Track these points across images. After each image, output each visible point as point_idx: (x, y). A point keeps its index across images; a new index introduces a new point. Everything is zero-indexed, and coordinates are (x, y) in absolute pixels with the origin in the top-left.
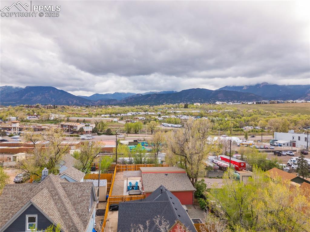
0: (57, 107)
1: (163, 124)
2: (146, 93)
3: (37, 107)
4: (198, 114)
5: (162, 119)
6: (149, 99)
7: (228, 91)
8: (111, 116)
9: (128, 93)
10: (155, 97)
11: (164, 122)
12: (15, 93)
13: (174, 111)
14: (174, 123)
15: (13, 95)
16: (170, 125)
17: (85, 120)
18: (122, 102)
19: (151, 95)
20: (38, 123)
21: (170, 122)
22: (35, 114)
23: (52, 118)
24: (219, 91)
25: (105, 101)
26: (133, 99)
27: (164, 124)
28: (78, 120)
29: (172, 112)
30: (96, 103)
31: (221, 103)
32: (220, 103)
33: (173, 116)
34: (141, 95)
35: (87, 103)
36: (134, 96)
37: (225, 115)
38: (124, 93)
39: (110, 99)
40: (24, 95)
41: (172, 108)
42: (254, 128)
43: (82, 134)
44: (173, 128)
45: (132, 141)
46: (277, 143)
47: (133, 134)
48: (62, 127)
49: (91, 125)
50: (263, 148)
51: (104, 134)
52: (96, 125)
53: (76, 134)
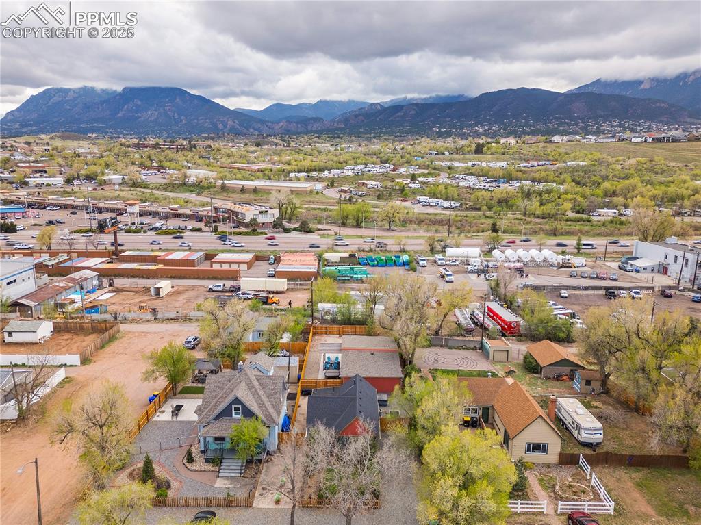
0: (195, 147)
1: (418, 198)
2: (392, 100)
3: (156, 146)
4: (501, 174)
5: (418, 186)
6: (398, 117)
7: (600, 95)
8: (309, 176)
9: (351, 102)
10: (413, 112)
11: (423, 194)
12: (102, 102)
13: (449, 164)
14: (444, 197)
15: (98, 108)
16: (433, 201)
17: (258, 187)
18: (336, 124)
19: (404, 108)
20: (165, 190)
21: (433, 195)
22: (155, 164)
23: (191, 181)
24: (575, 94)
25: (297, 123)
26: (361, 117)
27: (421, 200)
28: (243, 188)
29: (443, 164)
30: (277, 127)
31: (565, 138)
32: (562, 140)
33: (443, 179)
34: (379, 107)
35: (256, 127)
36: (364, 108)
37: (562, 177)
38: (341, 101)
39: (310, 117)
40: (120, 107)
41: (447, 153)
42: (621, 215)
43: (254, 230)
44: (439, 211)
45: (347, 255)
46: (632, 265)
47: (353, 226)
48: (216, 212)
49: (270, 211)
50: (596, 278)
51: (295, 230)
52: (280, 208)
53: (243, 230)
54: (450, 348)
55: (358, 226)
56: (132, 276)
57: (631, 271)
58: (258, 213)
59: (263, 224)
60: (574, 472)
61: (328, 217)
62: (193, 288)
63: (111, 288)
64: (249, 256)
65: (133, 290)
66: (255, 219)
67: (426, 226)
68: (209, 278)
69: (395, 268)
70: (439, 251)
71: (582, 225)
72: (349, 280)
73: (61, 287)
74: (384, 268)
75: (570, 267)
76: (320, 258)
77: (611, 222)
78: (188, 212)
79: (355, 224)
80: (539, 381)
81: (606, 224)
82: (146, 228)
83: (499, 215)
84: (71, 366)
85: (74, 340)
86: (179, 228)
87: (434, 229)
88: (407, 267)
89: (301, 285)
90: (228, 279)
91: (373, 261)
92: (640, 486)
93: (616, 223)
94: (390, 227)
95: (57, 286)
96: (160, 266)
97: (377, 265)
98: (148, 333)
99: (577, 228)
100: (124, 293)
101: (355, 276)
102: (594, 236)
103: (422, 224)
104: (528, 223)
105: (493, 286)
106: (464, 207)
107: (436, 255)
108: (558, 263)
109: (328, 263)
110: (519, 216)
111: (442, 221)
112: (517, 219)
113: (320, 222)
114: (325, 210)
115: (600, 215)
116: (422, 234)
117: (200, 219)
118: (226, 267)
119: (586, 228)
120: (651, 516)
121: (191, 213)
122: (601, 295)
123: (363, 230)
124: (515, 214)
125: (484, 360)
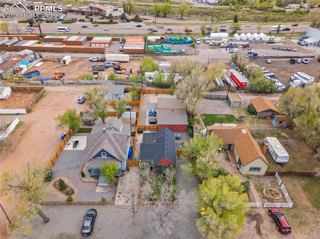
42: (301, 7)
43: (111, 21)
44: (207, 6)
45: (159, 38)
46: (304, 42)
47: (162, 17)
48: (91, 9)
49: (119, 9)
50: (286, 50)
51: (132, 20)
52: (124, 7)
53: (106, 20)
54: (211, 99)
55: (165, 16)
56: (51, 51)
57: (303, 45)
58: (113, 10)
59: (116, 17)
60: (272, 180)
61: (149, 11)
62: (82, 59)
63: (41, 59)
64: (109, 39)
65: (52, 60)
66: (111, 14)
67: (200, 16)
68: (90, 53)
69: (184, 45)
70: (207, 34)
71: (280, 14)
72: (160, 53)
73: (15, 61)
74: (178, 45)
75: (273, 43)
76: (145, 40)
77: (296, 12)
78: (77, 9)
79: (163, 16)
80: (256, 119)
81: (293, 13)
82: (56, 19)
83: (238, 8)
84: (22, 114)
85: (23, 97)
86: (73, 20)
87: (204, 18)
88: (190, 44)
89: (136, 57)
90: (99, 53)
91: (173, 41)
92: (305, 189)
93: (298, 13)
94: (182, 17)
95: (13, 60)
96: (64, 46)
97: (175, 44)
98: (59, 92)
99: (278, 16)
100: (48, 62)
101: (164, 51)
102: (286, 22)
103: (199, 15)
104: (253, 13)
105: (234, 57)
106: (220, 3)
107: (205, 37)
108: (267, 41)
109: (150, 43)
110: (248, 9)
111: (209, 13)
112: (247, 11)
113: (145, 15)
114: (148, 5)
115: (290, 8)
116: (198, 22)
117: (83, 13)
118: (98, 46)
119: (283, 17)
120: (309, 208)
121: (78, 10)
122: (287, 61)
123: (168, 19)
124: (246, 7)
125: (228, 106)
